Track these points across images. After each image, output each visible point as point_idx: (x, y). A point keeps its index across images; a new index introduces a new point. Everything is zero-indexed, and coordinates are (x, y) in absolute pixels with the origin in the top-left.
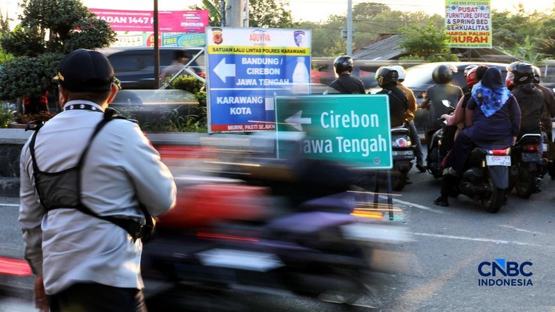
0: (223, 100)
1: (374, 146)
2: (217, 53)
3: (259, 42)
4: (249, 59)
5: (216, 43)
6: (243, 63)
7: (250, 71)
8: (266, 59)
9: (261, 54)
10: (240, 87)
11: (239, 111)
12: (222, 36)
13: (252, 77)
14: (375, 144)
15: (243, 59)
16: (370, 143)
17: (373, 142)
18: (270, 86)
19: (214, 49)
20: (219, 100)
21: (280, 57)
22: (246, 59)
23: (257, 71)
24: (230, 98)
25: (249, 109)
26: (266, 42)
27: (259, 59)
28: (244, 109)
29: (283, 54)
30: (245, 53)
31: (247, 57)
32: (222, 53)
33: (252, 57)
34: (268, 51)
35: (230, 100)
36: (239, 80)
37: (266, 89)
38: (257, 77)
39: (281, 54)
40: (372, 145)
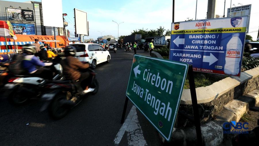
0: (176, 54)
1: (162, 110)
2: (175, 34)
3: (202, 27)
4: (194, 36)
5: (175, 29)
6: (190, 38)
7: (194, 42)
8: (206, 36)
9: (203, 33)
10: (187, 49)
11: (185, 60)
12: (179, 26)
13: (195, 45)
14: (164, 109)
15: (190, 36)
16: (161, 106)
17: (163, 106)
18: (208, 50)
19: (174, 32)
20: (174, 54)
21: (216, 35)
22: (192, 36)
23: (199, 42)
24: (180, 54)
25: (191, 60)
26: (206, 26)
27: (201, 36)
28: (188, 60)
29: (219, 32)
30: (192, 33)
31: (193, 35)
32: (178, 33)
33: (195, 35)
34: (209, 31)
35: (180, 55)
36: (187, 46)
37: (204, 51)
38: (198, 45)
39: (217, 32)
40: (162, 108)
